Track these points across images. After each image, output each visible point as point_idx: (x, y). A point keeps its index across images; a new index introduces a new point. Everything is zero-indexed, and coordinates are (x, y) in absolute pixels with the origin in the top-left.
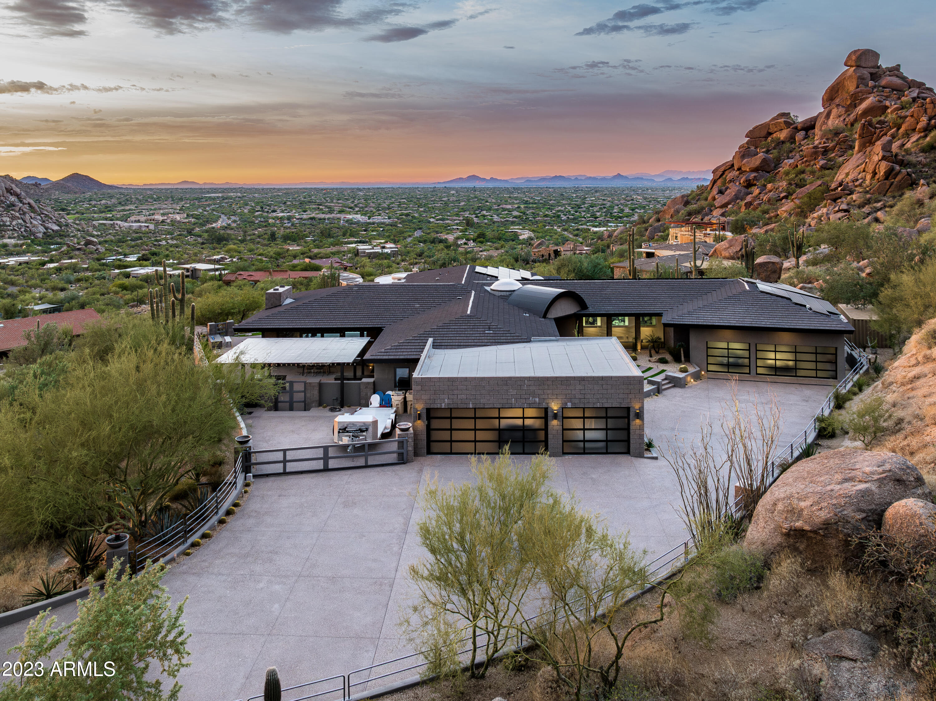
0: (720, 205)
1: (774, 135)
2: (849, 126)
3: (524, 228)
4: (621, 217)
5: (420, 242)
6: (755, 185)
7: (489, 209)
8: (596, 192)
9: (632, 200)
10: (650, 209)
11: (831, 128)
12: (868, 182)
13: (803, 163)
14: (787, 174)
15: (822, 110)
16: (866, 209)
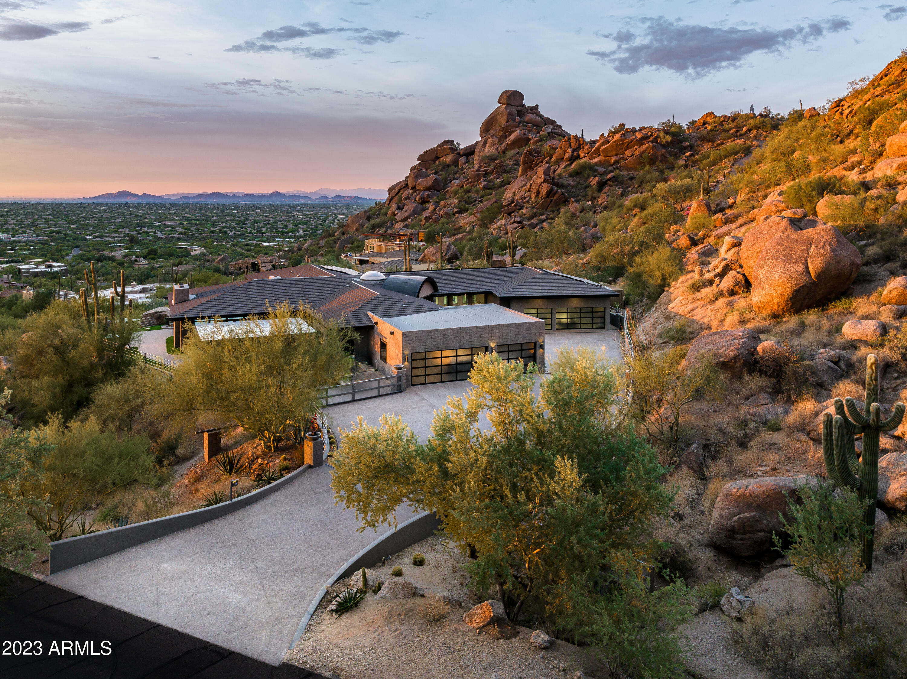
0: (400, 219)
1: (441, 159)
2: (501, 153)
3: (193, 244)
4: (286, 233)
6: (430, 202)
7: (150, 226)
8: (257, 208)
9: (293, 216)
10: (312, 224)
11: (488, 155)
12: (533, 199)
13: (468, 183)
14: (456, 193)
15: (480, 139)
16: (534, 221)
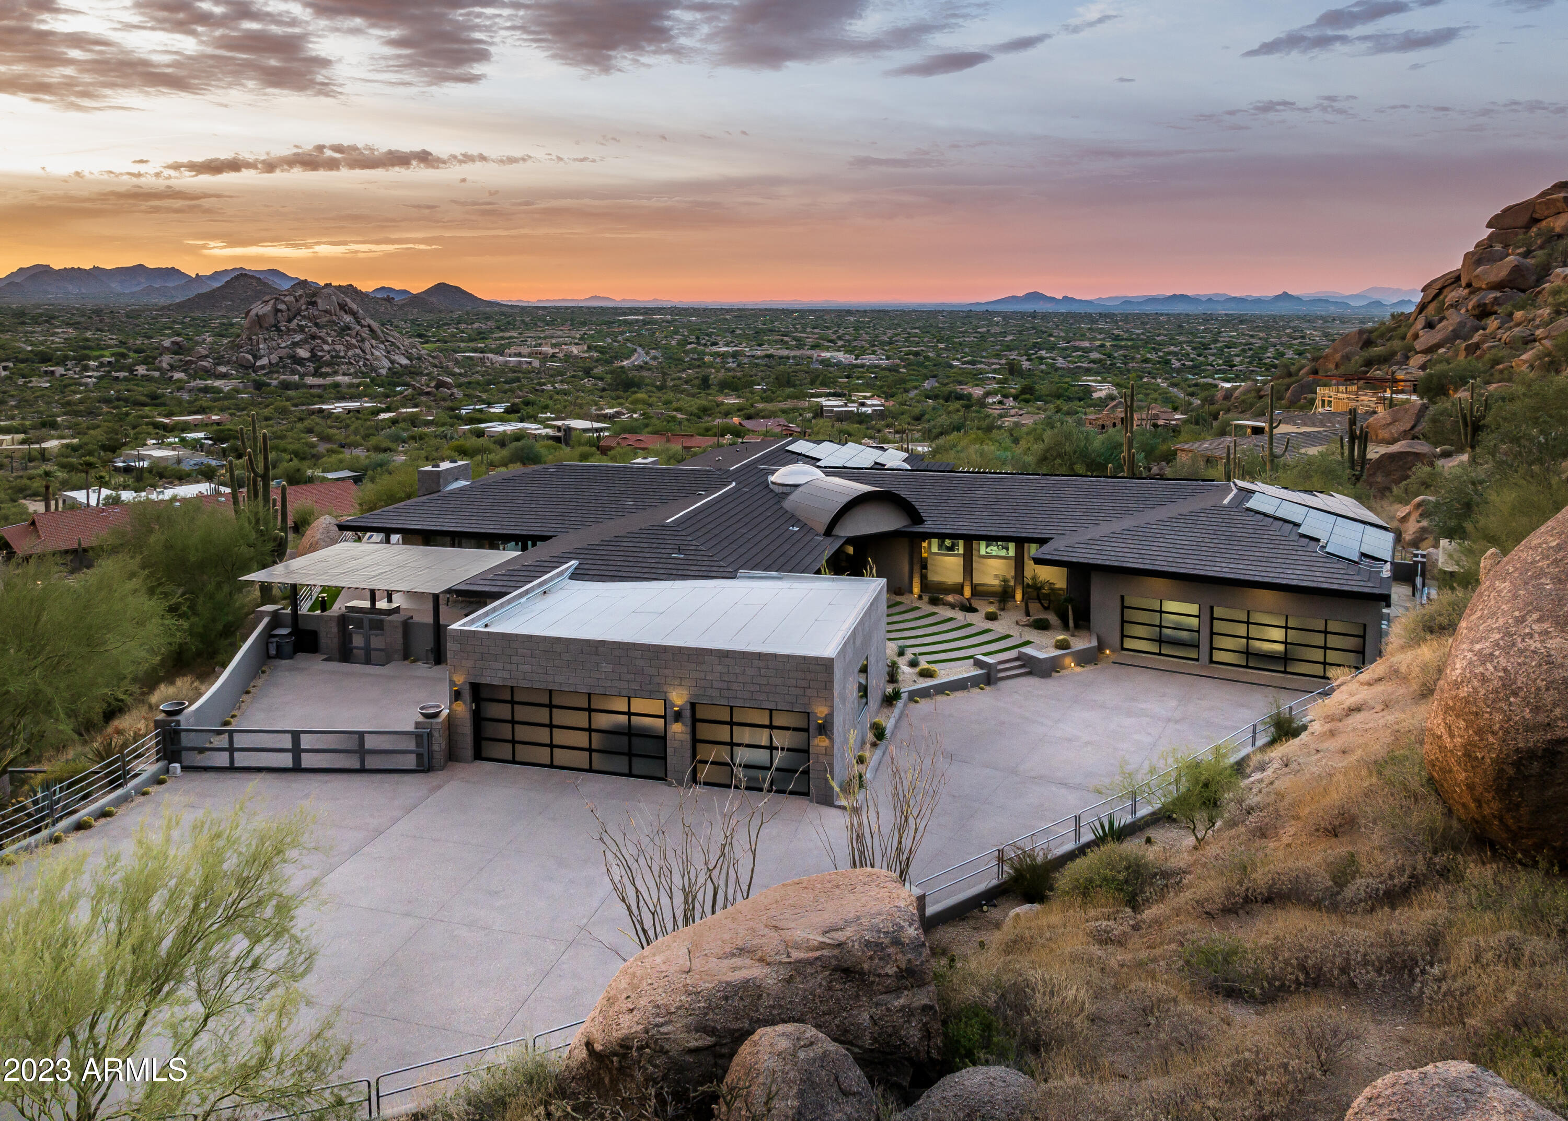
0: (1423, 347)
1: (1544, 223)
3: (1104, 380)
5: (928, 397)
6: (1495, 313)
7: (1052, 348)
14: (1556, 293)
